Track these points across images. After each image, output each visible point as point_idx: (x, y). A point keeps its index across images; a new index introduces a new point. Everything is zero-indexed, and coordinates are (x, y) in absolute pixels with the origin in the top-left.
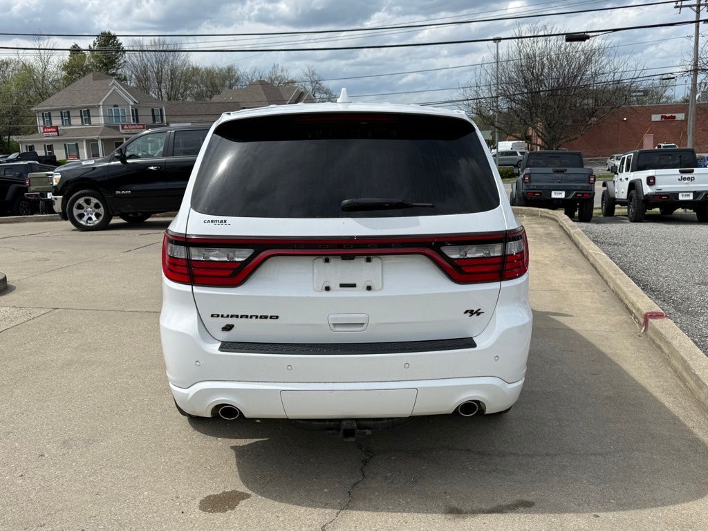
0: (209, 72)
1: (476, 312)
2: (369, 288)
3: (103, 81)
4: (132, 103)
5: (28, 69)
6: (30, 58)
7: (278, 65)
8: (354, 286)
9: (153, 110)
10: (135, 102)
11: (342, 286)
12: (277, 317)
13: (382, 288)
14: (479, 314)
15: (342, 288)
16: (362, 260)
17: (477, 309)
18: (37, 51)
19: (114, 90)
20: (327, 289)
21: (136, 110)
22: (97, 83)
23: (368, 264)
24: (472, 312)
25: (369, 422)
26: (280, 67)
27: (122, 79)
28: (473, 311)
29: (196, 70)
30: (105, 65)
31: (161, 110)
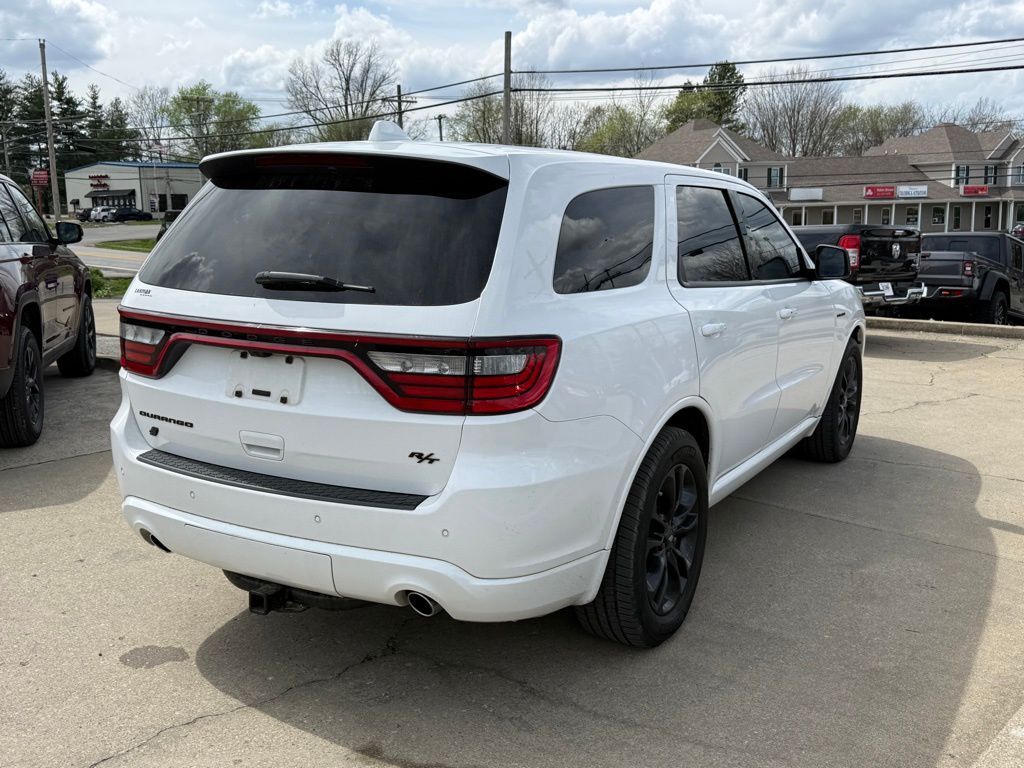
0: (875, 114)
1: (427, 458)
2: (284, 400)
3: (705, 131)
4: (740, 161)
5: (623, 117)
6: (628, 102)
7: (987, 100)
8: (267, 394)
9: (770, 170)
10: (745, 160)
11: (255, 392)
12: (192, 425)
13: (299, 402)
14: (431, 461)
15: (255, 396)
16: (282, 359)
17: (429, 453)
18: (638, 91)
19: (718, 143)
20: (239, 394)
21: (746, 170)
22: (699, 133)
23: (288, 365)
24: (420, 457)
25: (302, 594)
26: (990, 103)
27: (736, 129)
28: (422, 455)
29: (852, 112)
30: (719, 108)
31: (782, 170)
